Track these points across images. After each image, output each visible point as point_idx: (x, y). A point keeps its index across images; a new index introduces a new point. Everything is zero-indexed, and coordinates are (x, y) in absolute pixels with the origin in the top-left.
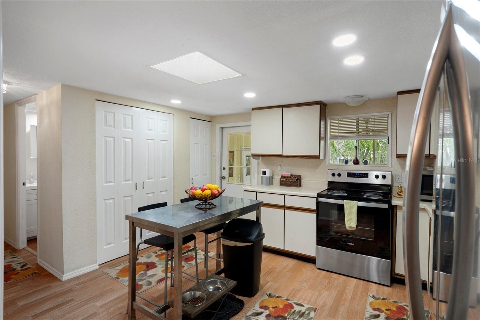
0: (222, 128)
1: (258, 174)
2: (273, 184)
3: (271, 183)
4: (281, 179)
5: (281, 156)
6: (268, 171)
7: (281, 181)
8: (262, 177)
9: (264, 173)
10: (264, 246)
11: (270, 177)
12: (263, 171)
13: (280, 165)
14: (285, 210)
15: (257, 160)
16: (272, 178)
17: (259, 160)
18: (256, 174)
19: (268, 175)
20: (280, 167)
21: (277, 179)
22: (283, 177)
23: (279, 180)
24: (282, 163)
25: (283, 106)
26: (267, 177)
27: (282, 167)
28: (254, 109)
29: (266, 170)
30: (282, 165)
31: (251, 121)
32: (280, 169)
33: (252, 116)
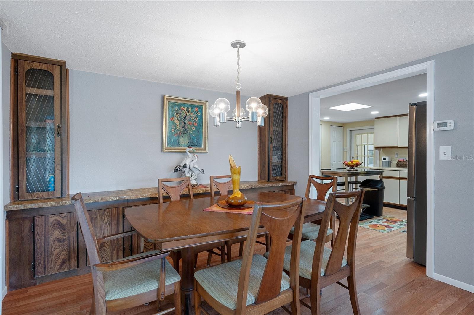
0: (351, 131)
1: (379, 160)
2: (392, 166)
3: (390, 165)
4: (397, 163)
5: (397, 147)
6: (387, 158)
7: (397, 164)
8: (383, 162)
9: (384, 159)
10: (385, 202)
11: (389, 162)
12: (383, 158)
13: (397, 154)
14: (400, 180)
15: (379, 151)
16: (391, 162)
17: (380, 151)
18: (378, 161)
19: (387, 160)
20: (397, 155)
21: (395, 163)
22: (399, 161)
23: (396, 164)
24: (398, 153)
25: (398, 116)
26: (387, 162)
27: (398, 155)
28: (376, 118)
29: (386, 157)
30: (398, 154)
31: (374, 125)
32: (397, 157)
33: (375, 123)
